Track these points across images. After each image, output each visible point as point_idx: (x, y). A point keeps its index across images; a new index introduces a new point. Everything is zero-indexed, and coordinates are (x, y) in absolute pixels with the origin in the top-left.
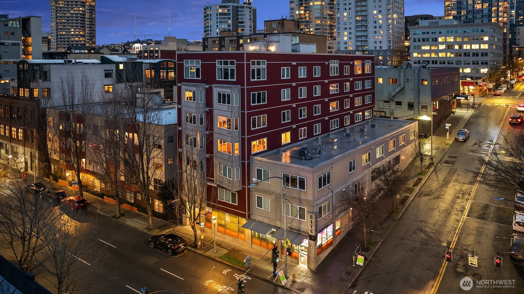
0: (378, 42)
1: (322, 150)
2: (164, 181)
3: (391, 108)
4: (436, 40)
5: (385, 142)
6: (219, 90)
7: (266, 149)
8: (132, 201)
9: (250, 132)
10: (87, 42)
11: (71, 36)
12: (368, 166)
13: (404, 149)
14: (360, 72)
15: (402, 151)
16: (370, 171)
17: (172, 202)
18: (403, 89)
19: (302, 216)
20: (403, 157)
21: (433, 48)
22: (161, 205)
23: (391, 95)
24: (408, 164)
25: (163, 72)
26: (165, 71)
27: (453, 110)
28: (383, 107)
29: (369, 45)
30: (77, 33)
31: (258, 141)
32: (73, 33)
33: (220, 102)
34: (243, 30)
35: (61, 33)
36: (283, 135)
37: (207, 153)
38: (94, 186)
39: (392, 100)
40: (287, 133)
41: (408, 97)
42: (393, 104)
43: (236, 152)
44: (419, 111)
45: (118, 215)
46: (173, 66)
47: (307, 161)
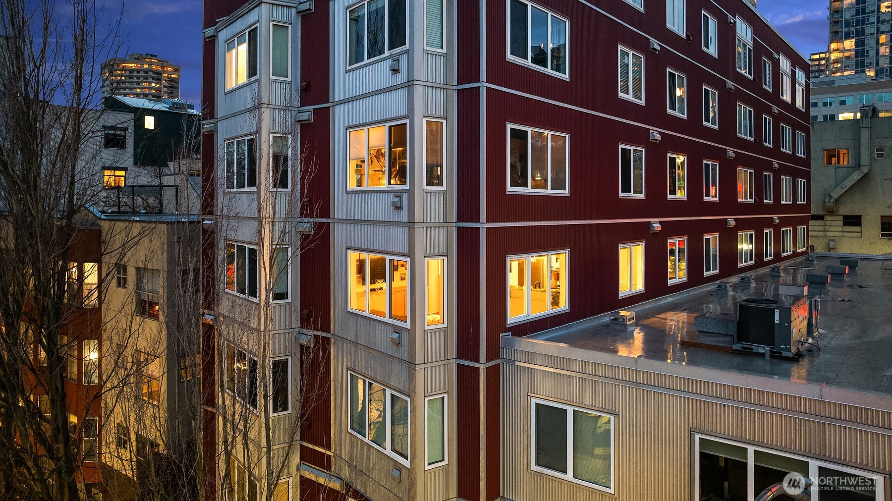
3: (829, 234)
7: (564, 305)
18: (865, 178)
23: (830, 197)
37: (304, 323)
39: (832, 213)
40: (634, 248)
41: (882, 202)
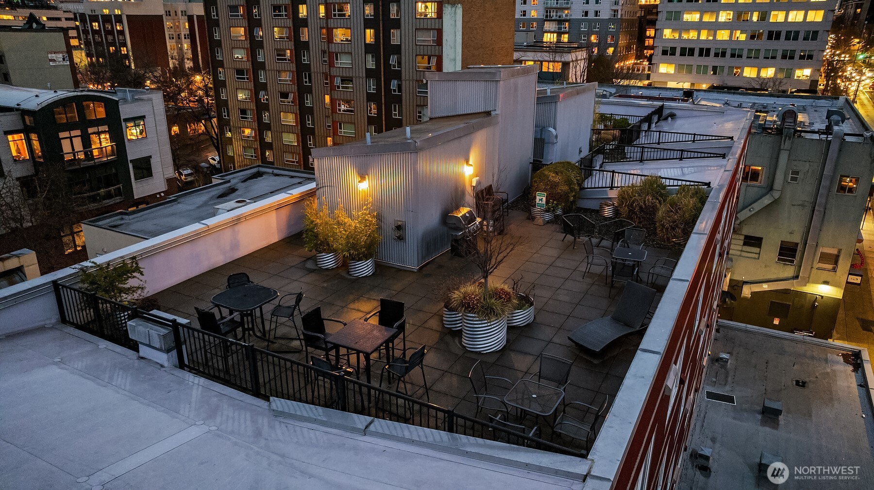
0: (592, 1)
21: (707, 18)
25: (71, 138)
29: (573, 7)
41: (785, 228)
44: (811, 269)
46: (101, 112)
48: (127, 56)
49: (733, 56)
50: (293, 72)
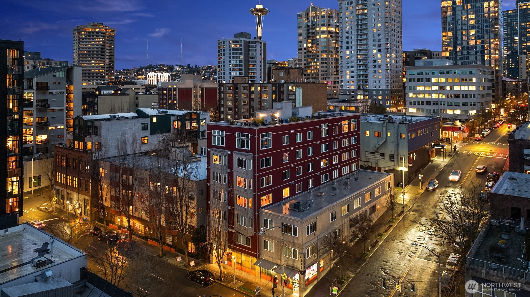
0: (377, 82)
1: (311, 204)
2: (196, 227)
3: (376, 158)
4: (429, 80)
5: (363, 195)
6: (238, 156)
7: (271, 202)
8: (171, 244)
9: (260, 190)
10: (107, 74)
11: (91, 68)
12: (347, 216)
13: (379, 199)
14: (347, 131)
15: (378, 201)
16: (349, 220)
17: (203, 244)
18: (385, 142)
19: (295, 256)
20: (379, 207)
21: (427, 89)
22: (194, 247)
23: (376, 147)
24: (383, 212)
25: (188, 123)
26: (189, 122)
27: (432, 159)
28: (369, 158)
29: (369, 84)
30: (97, 64)
31: (265, 197)
32: (93, 64)
33: (238, 165)
34: (254, 66)
35: (83, 64)
36: (284, 190)
37: (229, 205)
38: (139, 230)
39: (377, 152)
40: (287, 189)
41: (390, 150)
42: (377, 155)
43: (250, 205)
44: (398, 162)
45: (161, 255)
46: (195, 117)
47: (300, 213)
48: (176, 104)
49: (441, 104)
50: (248, 108)
